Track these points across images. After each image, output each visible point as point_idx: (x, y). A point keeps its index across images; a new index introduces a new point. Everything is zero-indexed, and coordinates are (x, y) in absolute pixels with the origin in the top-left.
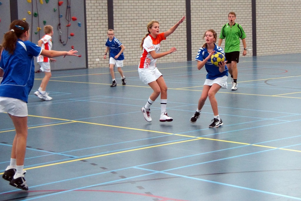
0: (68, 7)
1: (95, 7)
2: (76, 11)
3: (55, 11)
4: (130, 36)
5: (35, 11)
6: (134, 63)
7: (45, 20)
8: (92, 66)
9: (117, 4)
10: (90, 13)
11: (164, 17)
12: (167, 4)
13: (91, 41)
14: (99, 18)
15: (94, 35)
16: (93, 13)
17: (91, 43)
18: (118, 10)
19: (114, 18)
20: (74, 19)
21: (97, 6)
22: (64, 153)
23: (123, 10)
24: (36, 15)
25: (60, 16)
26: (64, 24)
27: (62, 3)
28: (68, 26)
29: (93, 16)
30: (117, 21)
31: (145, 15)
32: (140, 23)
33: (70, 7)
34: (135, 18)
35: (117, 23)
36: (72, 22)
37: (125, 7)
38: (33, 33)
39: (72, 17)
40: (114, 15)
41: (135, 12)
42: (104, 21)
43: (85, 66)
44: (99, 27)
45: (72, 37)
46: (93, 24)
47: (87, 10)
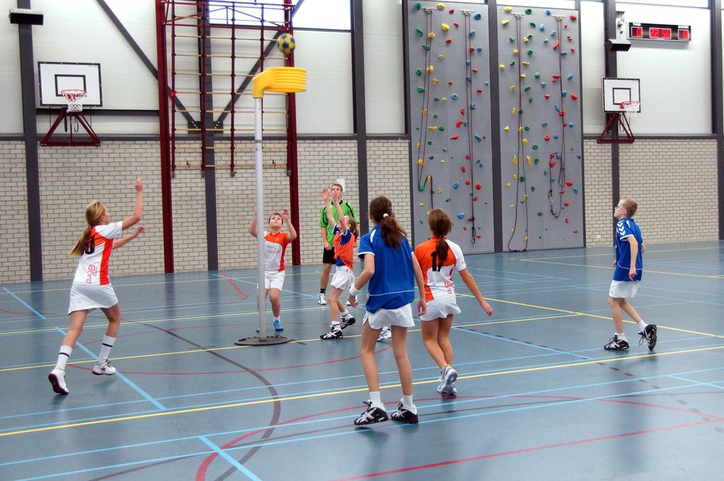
0: (562, 169)
1: (596, 169)
2: (572, 174)
3: (545, 174)
5: (521, 175)
7: (533, 186)
8: (591, 244)
9: (624, 164)
10: (589, 176)
11: (688, 181)
12: (691, 164)
13: (590, 212)
14: (601, 183)
15: (594, 204)
16: (593, 176)
17: (590, 215)
18: (625, 172)
19: (620, 182)
20: (569, 185)
21: (598, 167)
22: (575, 353)
23: (632, 172)
24: (522, 179)
25: (552, 181)
26: (556, 190)
27: (554, 164)
28: (562, 193)
29: (593, 180)
30: (624, 186)
31: (661, 178)
32: (654, 188)
33: (564, 169)
34: (648, 182)
35: (624, 189)
36: (566, 188)
37: (635, 168)
38: (519, 202)
39: (567, 182)
40: (620, 179)
41: (649, 175)
42: (607, 186)
43: (582, 245)
44: (600, 194)
45: (566, 207)
46: (593, 190)
47: (585, 172)
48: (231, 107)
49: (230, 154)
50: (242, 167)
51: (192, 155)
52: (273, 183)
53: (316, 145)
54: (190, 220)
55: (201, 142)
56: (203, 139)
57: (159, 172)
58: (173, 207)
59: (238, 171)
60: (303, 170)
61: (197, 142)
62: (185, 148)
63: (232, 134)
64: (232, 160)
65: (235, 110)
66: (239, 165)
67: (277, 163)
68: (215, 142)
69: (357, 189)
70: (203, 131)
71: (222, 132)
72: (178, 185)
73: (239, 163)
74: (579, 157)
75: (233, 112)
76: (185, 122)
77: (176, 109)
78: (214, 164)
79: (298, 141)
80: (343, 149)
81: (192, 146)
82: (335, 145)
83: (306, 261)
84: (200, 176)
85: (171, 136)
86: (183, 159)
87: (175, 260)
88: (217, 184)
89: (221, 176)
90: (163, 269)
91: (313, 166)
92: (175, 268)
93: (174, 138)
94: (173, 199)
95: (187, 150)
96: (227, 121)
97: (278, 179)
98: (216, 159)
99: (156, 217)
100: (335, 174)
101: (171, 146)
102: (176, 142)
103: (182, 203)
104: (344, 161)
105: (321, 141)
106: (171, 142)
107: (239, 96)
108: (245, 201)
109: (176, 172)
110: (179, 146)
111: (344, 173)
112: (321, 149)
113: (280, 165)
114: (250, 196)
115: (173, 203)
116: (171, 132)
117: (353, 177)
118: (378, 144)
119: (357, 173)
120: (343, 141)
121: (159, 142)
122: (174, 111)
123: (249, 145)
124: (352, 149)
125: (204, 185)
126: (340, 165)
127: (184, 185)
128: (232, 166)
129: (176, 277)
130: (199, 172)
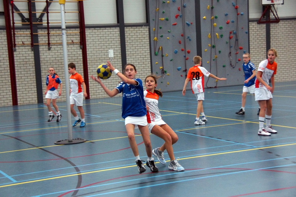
0: (237, 40)
1: (256, 39)
2: (242, 42)
3: (227, 43)
4: (284, 59)
5: (213, 44)
6: (287, 79)
7: (220, 50)
9: (273, 36)
10: (252, 43)
14: (260, 47)
15: (255, 60)
16: (255, 43)
18: (274, 40)
20: (241, 49)
21: (258, 38)
23: (278, 39)
24: (214, 47)
25: (231, 47)
26: (233, 52)
27: (232, 37)
28: (237, 54)
29: (255, 45)
33: (238, 40)
36: (239, 51)
38: (212, 60)
39: (239, 47)
44: (259, 53)
45: (239, 62)
46: (255, 51)
47: (250, 41)
48: (46, 10)
49: (47, 37)
50: (54, 44)
51: (25, 38)
52: (73, 53)
53: (96, 31)
54: (26, 75)
55: (30, 30)
56: (31, 29)
57: (6, 48)
58: (16, 68)
59: (52, 47)
60: (90, 45)
61: (28, 30)
62: (21, 34)
63: (48, 25)
64: (49, 40)
65: (49, 11)
66: (53, 43)
67: (74, 41)
68: (38, 30)
69: (120, 55)
70: (31, 24)
71: (42, 24)
72: (18, 55)
73: (53, 42)
74: (246, 33)
75: (48, 13)
76: (20, 19)
77: (14, 11)
78: (38, 43)
79: (86, 29)
80: (112, 33)
81: (25, 33)
82: (106, 31)
83: (93, 96)
84: (30, 50)
85: (12, 27)
86: (20, 40)
87: (18, 98)
88: (40, 54)
89: (43, 50)
90: (11, 103)
91: (95, 43)
92: (18, 102)
93: (14, 28)
94: (15, 63)
95: (22, 35)
96: (45, 18)
97: (75, 51)
98: (39, 40)
99: (6, 74)
100: (108, 47)
101: (12, 33)
102: (15, 30)
103: (21, 65)
104: (113, 40)
105: (99, 29)
106: (12, 30)
107: (50, 3)
108: (57, 63)
109: (17, 48)
110: (18, 33)
111: (113, 47)
112: (99, 33)
113: (76, 43)
114: (60, 61)
115: (16, 66)
116: (12, 25)
117: (118, 49)
118: (131, 29)
119: (120, 46)
120: (112, 28)
121: (5, 31)
122: (13, 13)
123: (59, 32)
124: (117, 33)
125: (33, 55)
126: (110, 42)
127: (21, 55)
128: (49, 44)
129: (19, 108)
130: (30, 47)
